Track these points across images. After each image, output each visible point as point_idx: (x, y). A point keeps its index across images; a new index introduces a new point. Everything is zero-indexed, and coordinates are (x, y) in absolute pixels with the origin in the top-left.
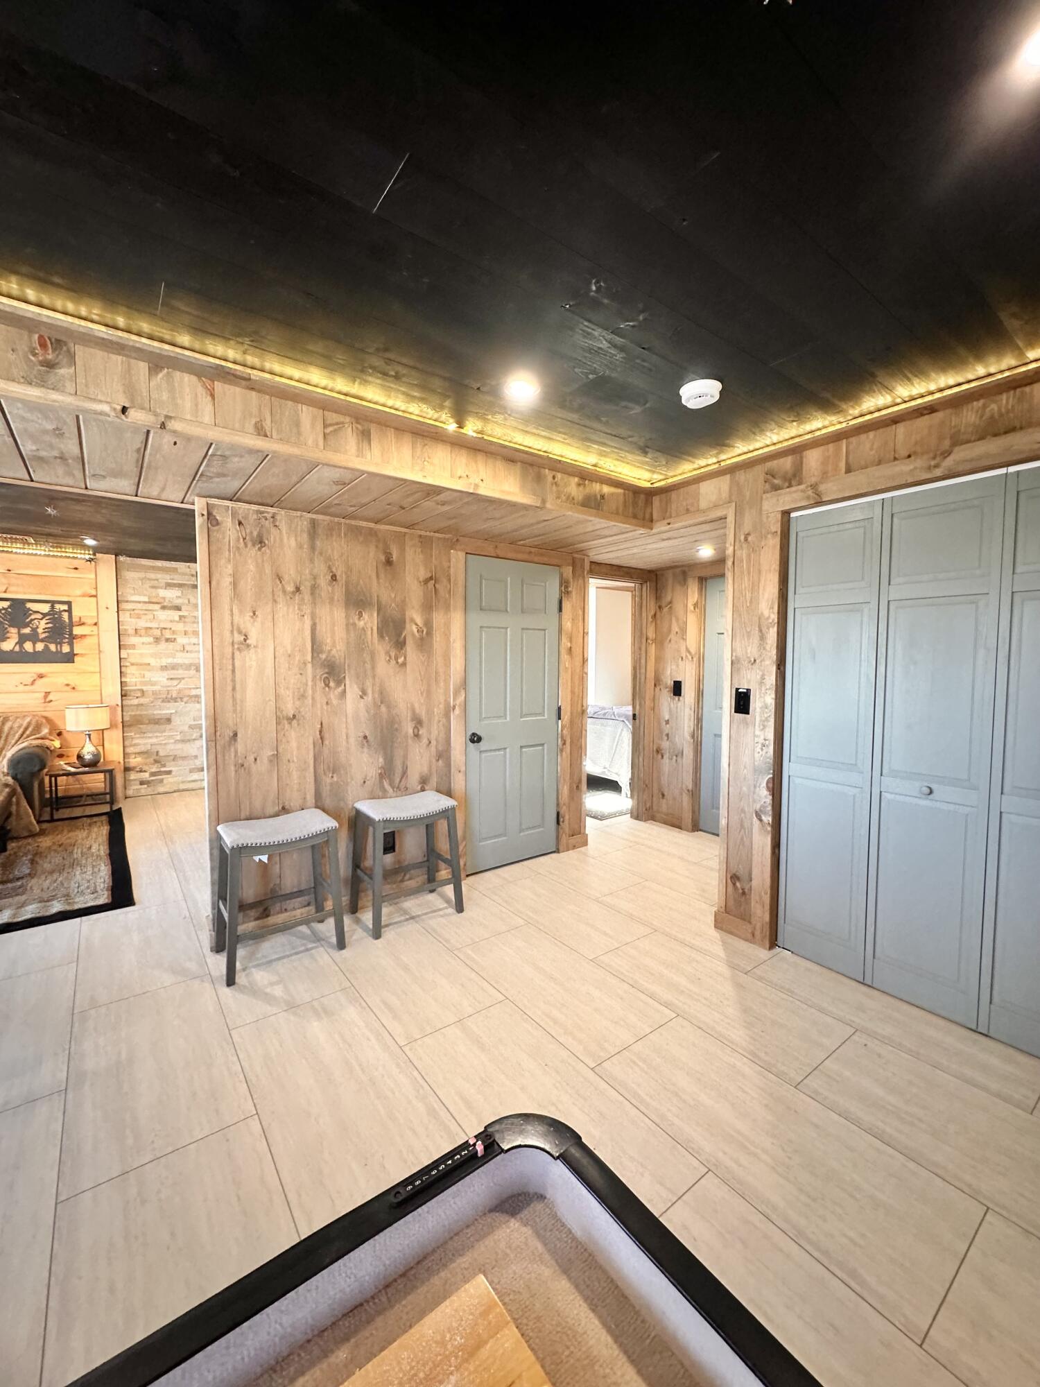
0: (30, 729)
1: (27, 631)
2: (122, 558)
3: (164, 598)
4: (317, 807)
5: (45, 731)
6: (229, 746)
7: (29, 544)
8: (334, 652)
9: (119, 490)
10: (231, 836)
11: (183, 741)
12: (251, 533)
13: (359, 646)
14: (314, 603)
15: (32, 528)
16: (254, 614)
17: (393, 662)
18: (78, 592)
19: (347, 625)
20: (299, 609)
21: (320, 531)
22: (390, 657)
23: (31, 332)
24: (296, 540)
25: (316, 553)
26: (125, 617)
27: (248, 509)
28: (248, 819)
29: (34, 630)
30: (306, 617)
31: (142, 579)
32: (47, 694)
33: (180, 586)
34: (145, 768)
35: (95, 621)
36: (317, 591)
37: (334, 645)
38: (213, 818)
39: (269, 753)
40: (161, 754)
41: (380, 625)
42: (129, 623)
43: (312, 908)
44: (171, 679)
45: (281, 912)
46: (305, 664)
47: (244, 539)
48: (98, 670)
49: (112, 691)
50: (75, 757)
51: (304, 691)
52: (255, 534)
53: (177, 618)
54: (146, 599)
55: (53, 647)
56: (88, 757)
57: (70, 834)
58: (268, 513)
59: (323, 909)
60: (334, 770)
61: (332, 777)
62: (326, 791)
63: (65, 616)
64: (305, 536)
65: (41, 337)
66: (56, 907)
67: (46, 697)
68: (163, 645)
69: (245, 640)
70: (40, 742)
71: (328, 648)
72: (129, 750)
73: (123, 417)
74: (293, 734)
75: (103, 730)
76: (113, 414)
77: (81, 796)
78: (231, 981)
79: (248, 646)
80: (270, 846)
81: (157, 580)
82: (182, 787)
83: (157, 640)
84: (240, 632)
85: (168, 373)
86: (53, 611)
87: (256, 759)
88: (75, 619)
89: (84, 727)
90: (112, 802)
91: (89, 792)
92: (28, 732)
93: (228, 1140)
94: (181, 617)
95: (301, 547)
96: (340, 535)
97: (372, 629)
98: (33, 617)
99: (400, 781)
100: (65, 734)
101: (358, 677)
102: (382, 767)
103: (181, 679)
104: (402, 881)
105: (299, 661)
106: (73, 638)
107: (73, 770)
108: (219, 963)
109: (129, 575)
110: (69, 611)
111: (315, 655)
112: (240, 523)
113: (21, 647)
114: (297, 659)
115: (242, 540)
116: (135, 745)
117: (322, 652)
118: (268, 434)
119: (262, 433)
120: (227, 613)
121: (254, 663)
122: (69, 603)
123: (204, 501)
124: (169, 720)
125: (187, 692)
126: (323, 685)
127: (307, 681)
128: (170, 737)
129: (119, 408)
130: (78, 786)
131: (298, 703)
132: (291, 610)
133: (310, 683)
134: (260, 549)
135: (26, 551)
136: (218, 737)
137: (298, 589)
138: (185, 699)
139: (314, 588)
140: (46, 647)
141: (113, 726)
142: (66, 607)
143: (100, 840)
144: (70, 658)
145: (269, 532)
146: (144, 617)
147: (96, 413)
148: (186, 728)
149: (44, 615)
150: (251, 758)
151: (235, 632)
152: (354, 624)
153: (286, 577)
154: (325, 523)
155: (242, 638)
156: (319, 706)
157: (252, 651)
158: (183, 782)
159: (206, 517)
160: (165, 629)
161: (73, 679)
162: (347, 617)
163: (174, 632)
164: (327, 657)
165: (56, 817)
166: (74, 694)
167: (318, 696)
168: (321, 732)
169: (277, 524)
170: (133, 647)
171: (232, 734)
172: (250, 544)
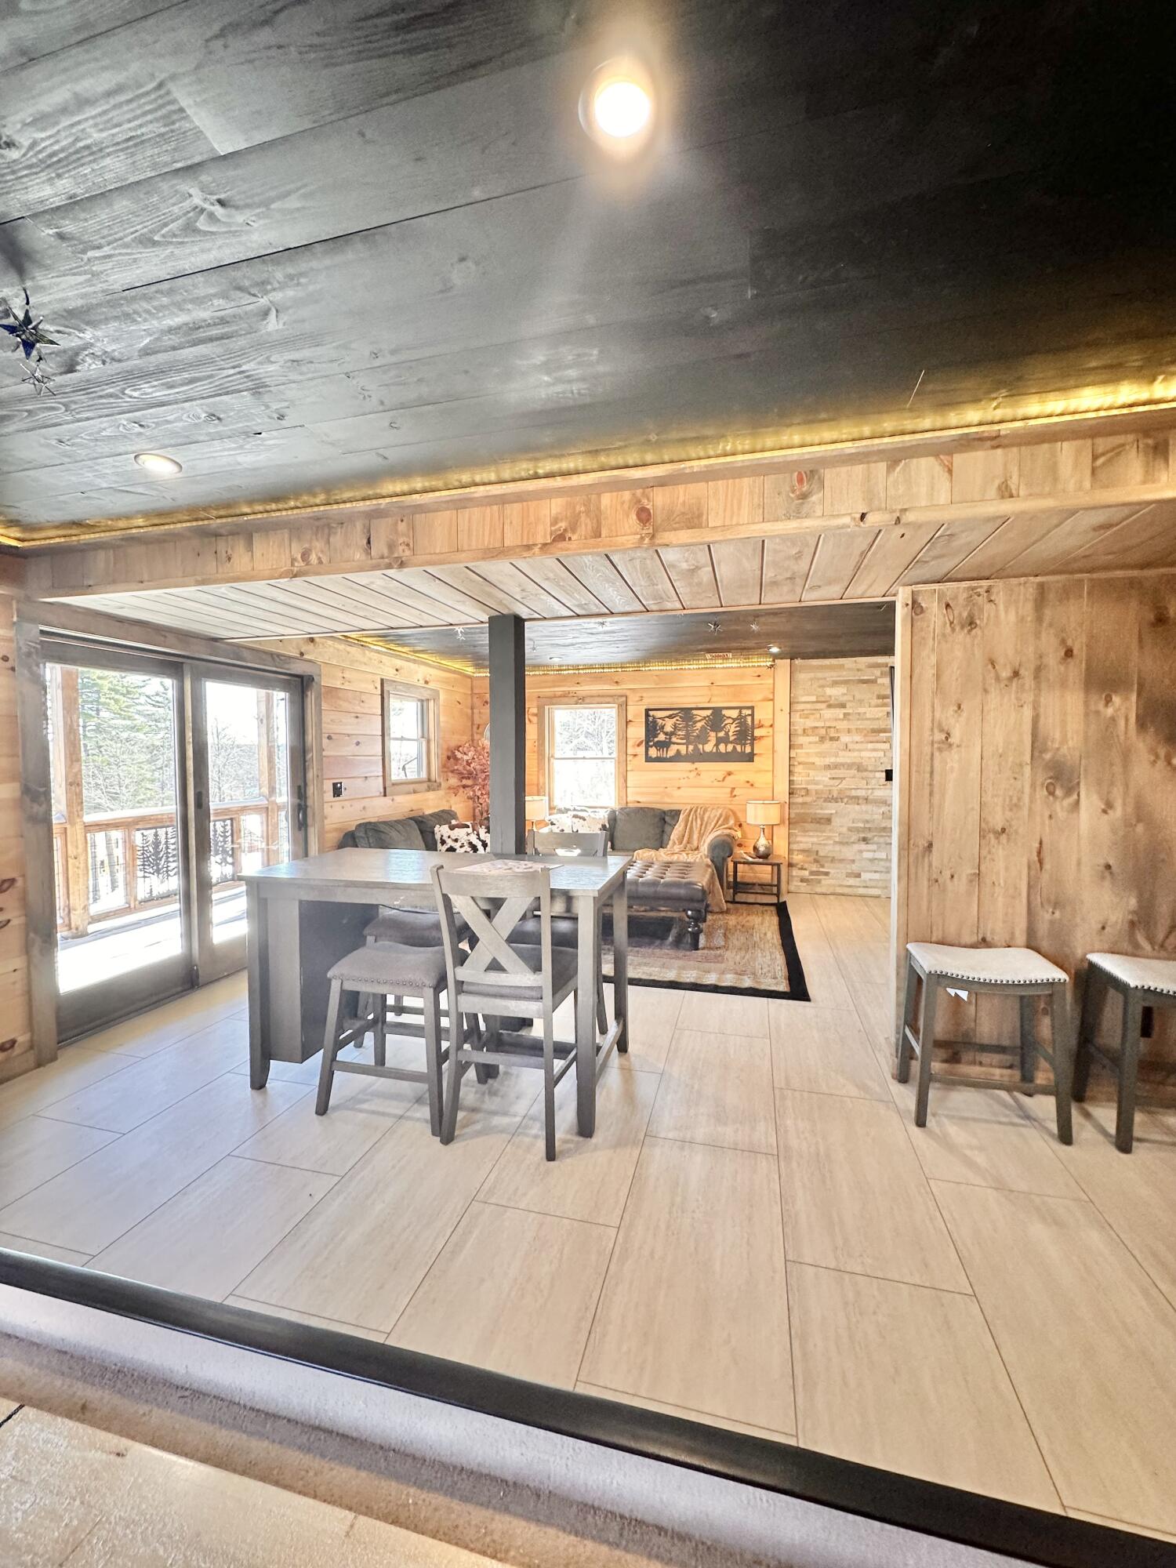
0: (722, 819)
1: (721, 734)
2: (798, 662)
3: (830, 696)
4: (1028, 947)
5: (732, 822)
6: (923, 857)
7: (727, 659)
8: (1064, 750)
9: (828, 596)
10: (929, 960)
11: (841, 843)
12: (960, 614)
13: (1105, 738)
14: (1038, 688)
15: (735, 645)
16: (959, 707)
17: (1161, 764)
18: (760, 697)
19: (1086, 715)
20: (1018, 699)
21: (1051, 596)
22: (1157, 756)
23: (792, 472)
24: (1017, 613)
25: (1044, 625)
26: (796, 718)
27: (958, 588)
28: (937, 943)
29: (727, 734)
30: (1025, 707)
31: (811, 679)
32: (734, 789)
33: (846, 682)
34: (806, 866)
35: (771, 723)
36: (1043, 673)
37: (1064, 740)
38: (902, 935)
39: (969, 870)
40: (821, 853)
41: (1140, 711)
42: (800, 723)
43: (1017, 1074)
44: (834, 778)
45: (973, 1063)
46: (1021, 765)
47: (951, 623)
48: (771, 769)
49: (782, 788)
50: (752, 848)
51: (1019, 799)
52: (965, 614)
53: (841, 716)
54: (814, 699)
55: (739, 748)
56: (762, 849)
57: (748, 918)
58: (981, 587)
59: (1031, 1080)
60: (1056, 905)
61: (1053, 913)
62: (1043, 928)
63: (749, 719)
64: (1030, 606)
65: (800, 473)
66: (747, 983)
67: (732, 792)
68: (828, 745)
69: (947, 738)
70: (728, 831)
71: (1056, 745)
72: (794, 847)
73: (862, 523)
74: (1000, 852)
75: (773, 826)
76: (853, 524)
77: (754, 884)
78: (921, 1122)
79: (950, 745)
80: (973, 982)
81: (825, 679)
82: (839, 890)
83: (822, 739)
84: (941, 730)
85: (905, 464)
86: (740, 717)
87: (952, 877)
88: (756, 722)
89: (761, 821)
90: (778, 895)
91: (759, 882)
92: (720, 822)
93: (943, 1305)
94: (845, 714)
95: (1021, 620)
96: (1081, 596)
97: (1127, 720)
98: (726, 722)
99: (1167, 937)
100: (744, 825)
101: (1099, 782)
102: (1134, 912)
103: (843, 779)
104: (1162, 1083)
105: (1013, 762)
106: (754, 739)
107: (751, 859)
108: (907, 1097)
109: (801, 676)
110: (752, 715)
111: (1036, 754)
112: (948, 606)
113: (717, 748)
114: (1011, 759)
115: (948, 625)
116: (798, 842)
117: (1044, 751)
118: (1014, 492)
119: (1007, 494)
120: (928, 708)
121: (956, 765)
122: (752, 708)
123: (909, 589)
124: (828, 821)
125: (848, 793)
126: (1045, 793)
127: (1023, 787)
128: (829, 838)
129: (859, 516)
130: (752, 875)
131: (1008, 814)
132: (1006, 700)
133: (1027, 790)
134: (969, 631)
135: (725, 665)
136: (911, 846)
137: (1016, 674)
138: (845, 800)
139: (1038, 671)
140: (734, 748)
141: (782, 822)
142: (749, 712)
143: (773, 927)
144: (750, 758)
145: (981, 610)
146: (812, 717)
147: (839, 527)
148: (844, 830)
149: (734, 720)
150: (947, 874)
151: (936, 731)
152: (1098, 712)
153: (1001, 661)
154: (1060, 585)
155: (943, 737)
156: (1038, 819)
157: (955, 750)
158: (840, 886)
159: (910, 606)
160: (830, 727)
161: (752, 778)
162: (1086, 704)
163: (838, 731)
164: (1053, 757)
165: (737, 899)
166: (752, 791)
167: (1038, 806)
168: (1039, 853)
169: (992, 598)
170: (801, 746)
171: (926, 845)
172: (958, 628)
